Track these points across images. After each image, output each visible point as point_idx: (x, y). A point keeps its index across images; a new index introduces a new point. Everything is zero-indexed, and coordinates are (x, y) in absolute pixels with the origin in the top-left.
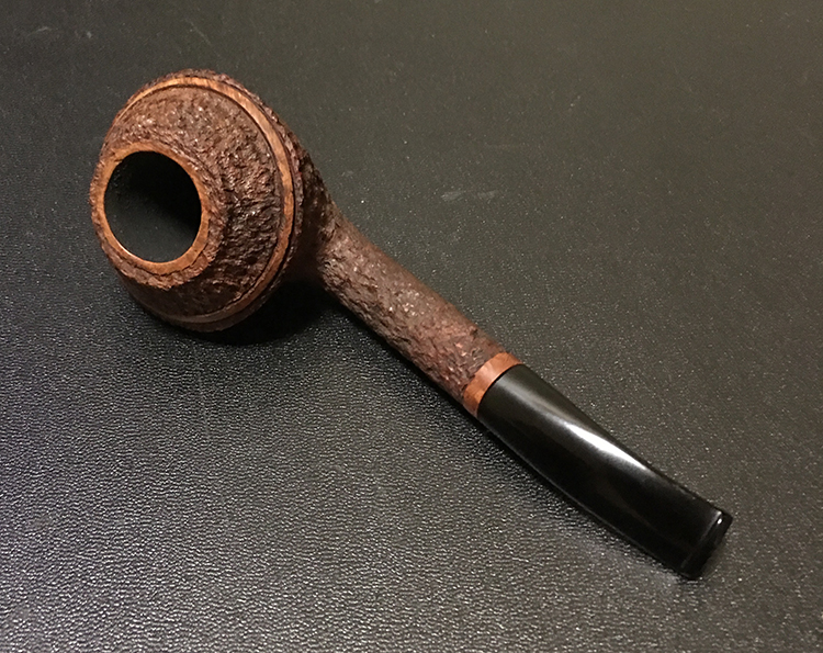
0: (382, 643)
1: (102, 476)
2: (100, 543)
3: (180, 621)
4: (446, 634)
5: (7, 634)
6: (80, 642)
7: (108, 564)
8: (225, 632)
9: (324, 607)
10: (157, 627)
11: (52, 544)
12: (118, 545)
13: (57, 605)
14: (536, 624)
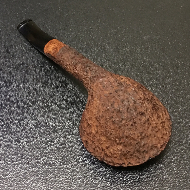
0: (135, 186)
1: (47, 132)
2: (47, 154)
3: (73, 180)
4: (154, 183)
5: (22, 184)
6: (44, 186)
7: (51, 161)
8: (87, 183)
9: (117, 175)
10: (67, 181)
11: (33, 154)
12: (53, 154)
13: (36, 174)
14: (182, 180)
